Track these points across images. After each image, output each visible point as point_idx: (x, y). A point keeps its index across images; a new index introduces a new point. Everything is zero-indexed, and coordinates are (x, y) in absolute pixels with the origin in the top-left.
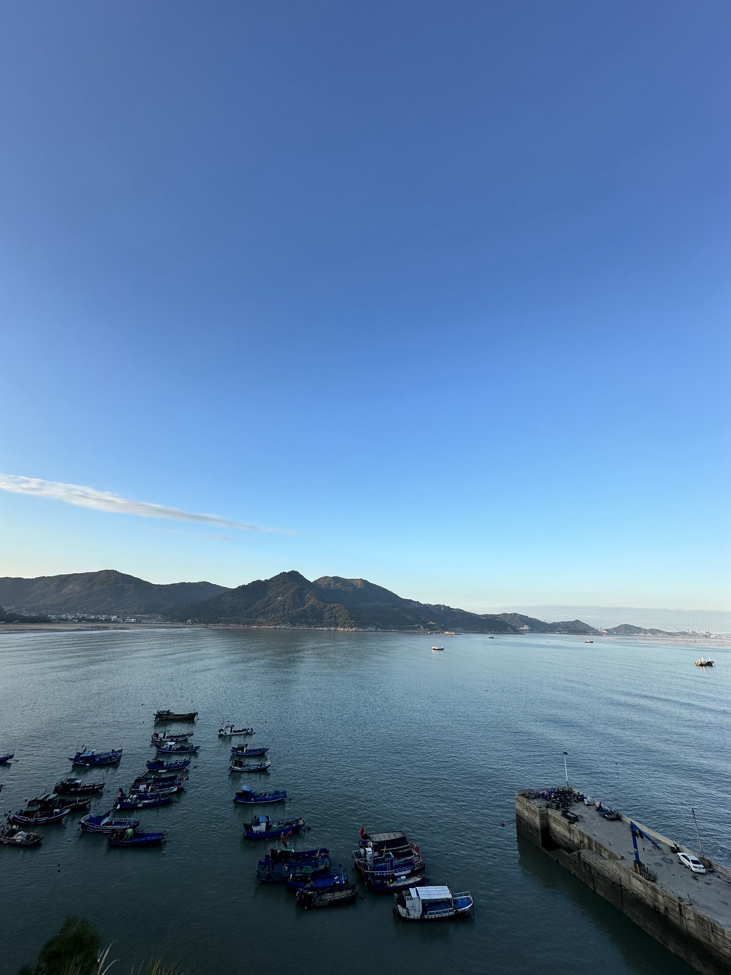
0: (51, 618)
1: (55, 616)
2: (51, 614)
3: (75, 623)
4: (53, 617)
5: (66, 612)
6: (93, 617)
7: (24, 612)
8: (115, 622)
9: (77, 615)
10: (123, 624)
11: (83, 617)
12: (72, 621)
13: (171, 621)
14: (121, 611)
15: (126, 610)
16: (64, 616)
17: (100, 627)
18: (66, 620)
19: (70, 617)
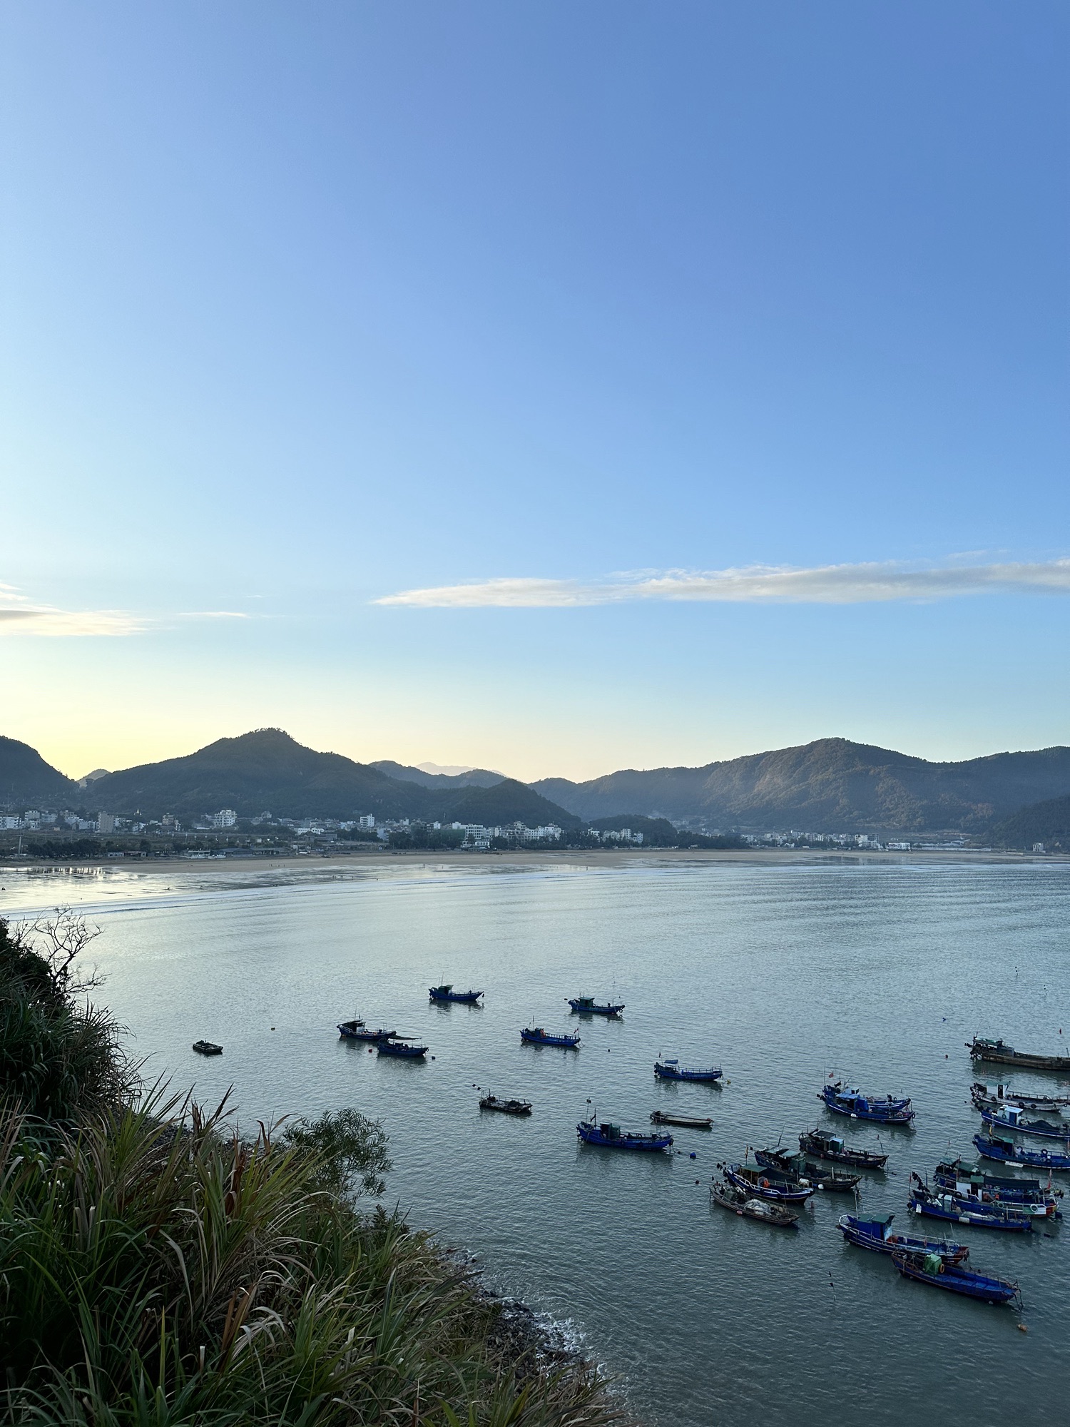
0: (746, 839)
1: (752, 836)
2: (746, 834)
3: (791, 850)
4: (750, 838)
5: (770, 827)
6: (820, 838)
7: (704, 830)
8: (866, 848)
9: (790, 834)
10: (885, 854)
11: (803, 838)
12: (784, 846)
13: (993, 847)
14: (873, 825)
15: (885, 824)
16: (769, 835)
17: (839, 858)
18: (773, 844)
19: (779, 839)
